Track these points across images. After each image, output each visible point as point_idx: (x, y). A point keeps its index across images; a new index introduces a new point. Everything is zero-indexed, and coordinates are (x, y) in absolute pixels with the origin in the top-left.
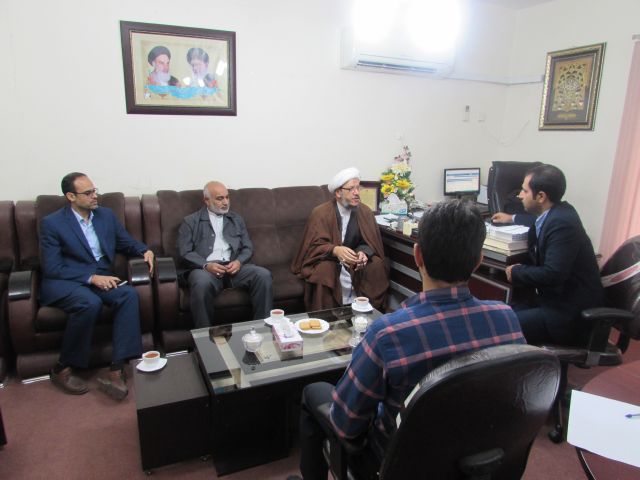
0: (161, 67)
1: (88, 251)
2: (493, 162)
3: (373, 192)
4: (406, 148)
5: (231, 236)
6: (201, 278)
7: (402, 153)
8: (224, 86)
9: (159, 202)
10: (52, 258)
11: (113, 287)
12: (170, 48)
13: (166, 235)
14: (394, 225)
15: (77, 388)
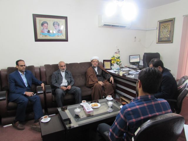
0: (45, 27)
1: (24, 84)
2: (144, 53)
3: (109, 63)
4: (118, 50)
5: (68, 78)
6: (59, 91)
7: (117, 51)
8: (64, 33)
9: (45, 68)
10: (12, 86)
11: (32, 96)
12: (48, 22)
13: (47, 78)
14: (117, 73)
15: (21, 128)
